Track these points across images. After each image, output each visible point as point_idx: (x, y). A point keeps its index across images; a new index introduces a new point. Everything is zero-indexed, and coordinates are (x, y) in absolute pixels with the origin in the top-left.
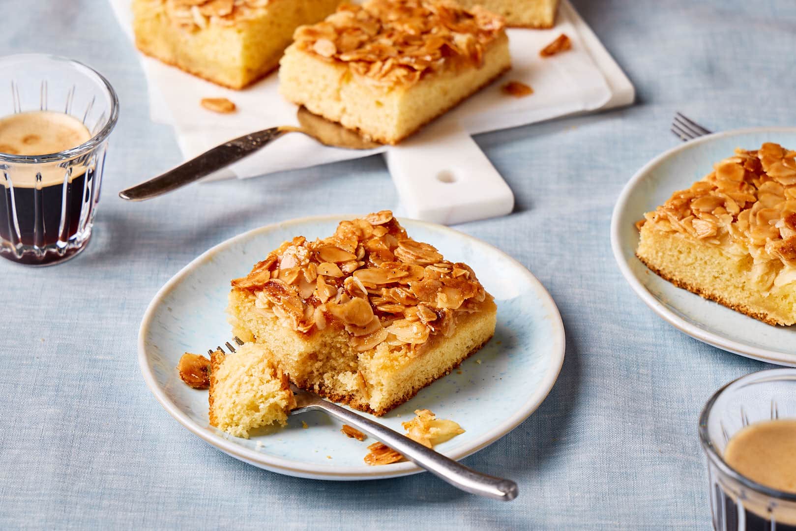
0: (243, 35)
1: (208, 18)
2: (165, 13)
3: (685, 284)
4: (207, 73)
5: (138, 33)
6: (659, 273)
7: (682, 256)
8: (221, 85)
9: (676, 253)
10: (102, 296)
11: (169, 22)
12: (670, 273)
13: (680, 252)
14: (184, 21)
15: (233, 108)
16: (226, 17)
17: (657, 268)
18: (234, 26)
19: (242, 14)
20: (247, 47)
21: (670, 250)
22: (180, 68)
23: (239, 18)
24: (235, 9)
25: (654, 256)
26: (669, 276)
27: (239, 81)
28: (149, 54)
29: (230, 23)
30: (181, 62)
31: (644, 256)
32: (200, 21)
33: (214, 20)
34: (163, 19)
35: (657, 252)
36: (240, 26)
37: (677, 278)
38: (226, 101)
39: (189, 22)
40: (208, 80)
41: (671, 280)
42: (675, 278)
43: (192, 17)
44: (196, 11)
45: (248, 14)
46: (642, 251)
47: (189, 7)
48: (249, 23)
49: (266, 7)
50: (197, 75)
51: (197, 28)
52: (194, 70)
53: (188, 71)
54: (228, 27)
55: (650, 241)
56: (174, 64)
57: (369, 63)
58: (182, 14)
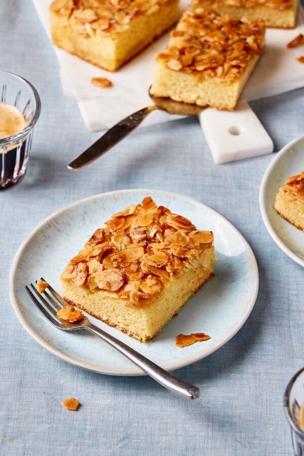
0: (116, 41)
1: (95, 30)
2: (70, 26)
3: (301, 228)
4: (95, 61)
5: (53, 34)
6: (287, 220)
7: (300, 213)
8: (102, 68)
9: (296, 211)
10: (37, 210)
11: (72, 31)
12: (293, 220)
13: (299, 211)
14: (81, 32)
15: (110, 85)
16: (105, 30)
17: (286, 217)
18: (111, 36)
19: (115, 29)
20: (117, 48)
21: (293, 209)
22: (78, 56)
23: (113, 32)
24: (110, 25)
25: (284, 210)
26: (292, 222)
27: (113, 66)
28: (60, 47)
29: (108, 34)
30: (79, 53)
31: (279, 209)
32: (90, 32)
33: (99, 32)
34: (68, 28)
35: (286, 209)
36: (114, 36)
37: (297, 224)
38: (106, 80)
39: (84, 32)
40: (95, 65)
41: (293, 224)
42: (295, 224)
43: (85, 29)
44: (88, 26)
45: (118, 28)
46: (277, 207)
47: (84, 23)
48: (119, 34)
49: (129, 24)
50: (89, 61)
51: (88, 36)
52: (87, 58)
53: (83, 59)
54: (107, 37)
55: (282, 202)
56: (74, 54)
57: (214, 69)
58: (80, 27)
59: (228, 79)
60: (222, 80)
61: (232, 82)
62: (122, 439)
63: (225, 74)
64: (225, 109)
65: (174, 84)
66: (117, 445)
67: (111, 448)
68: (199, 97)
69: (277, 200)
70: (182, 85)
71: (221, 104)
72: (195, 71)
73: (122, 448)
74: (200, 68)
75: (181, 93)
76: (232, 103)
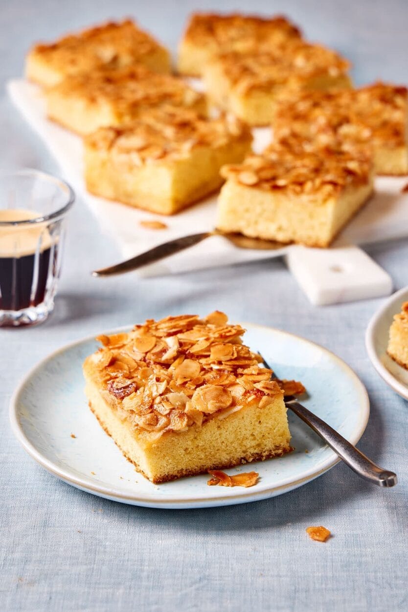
0: (173, 171)
1: (144, 160)
2: (110, 160)
4: (144, 204)
5: (88, 180)
8: (153, 212)
11: (114, 166)
15: (163, 226)
16: (159, 158)
17: (404, 362)
18: (166, 164)
19: (171, 156)
20: (176, 182)
22: (121, 202)
23: (169, 159)
24: (164, 152)
27: (169, 207)
28: (95, 195)
29: (162, 163)
30: (122, 198)
32: (138, 162)
33: (149, 161)
34: (108, 165)
36: (170, 165)
38: (158, 223)
40: (144, 209)
43: (130, 160)
44: (134, 155)
45: (174, 156)
46: (392, 349)
47: (129, 153)
48: (178, 163)
50: (135, 206)
52: (133, 203)
53: (128, 204)
54: (161, 166)
56: (116, 200)
57: (301, 184)
58: (123, 158)
59: (320, 196)
60: (311, 197)
61: (325, 201)
62: (198, 580)
63: (316, 190)
64: (316, 246)
65: (247, 210)
66: (191, 586)
67: (181, 590)
68: (280, 229)
69: (391, 336)
70: (258, 209)
71: (310, 238)
72: (276, 188)
73: (198, 589)
74: (281, 182)
75: (256, 223)
76: (325, 235)
